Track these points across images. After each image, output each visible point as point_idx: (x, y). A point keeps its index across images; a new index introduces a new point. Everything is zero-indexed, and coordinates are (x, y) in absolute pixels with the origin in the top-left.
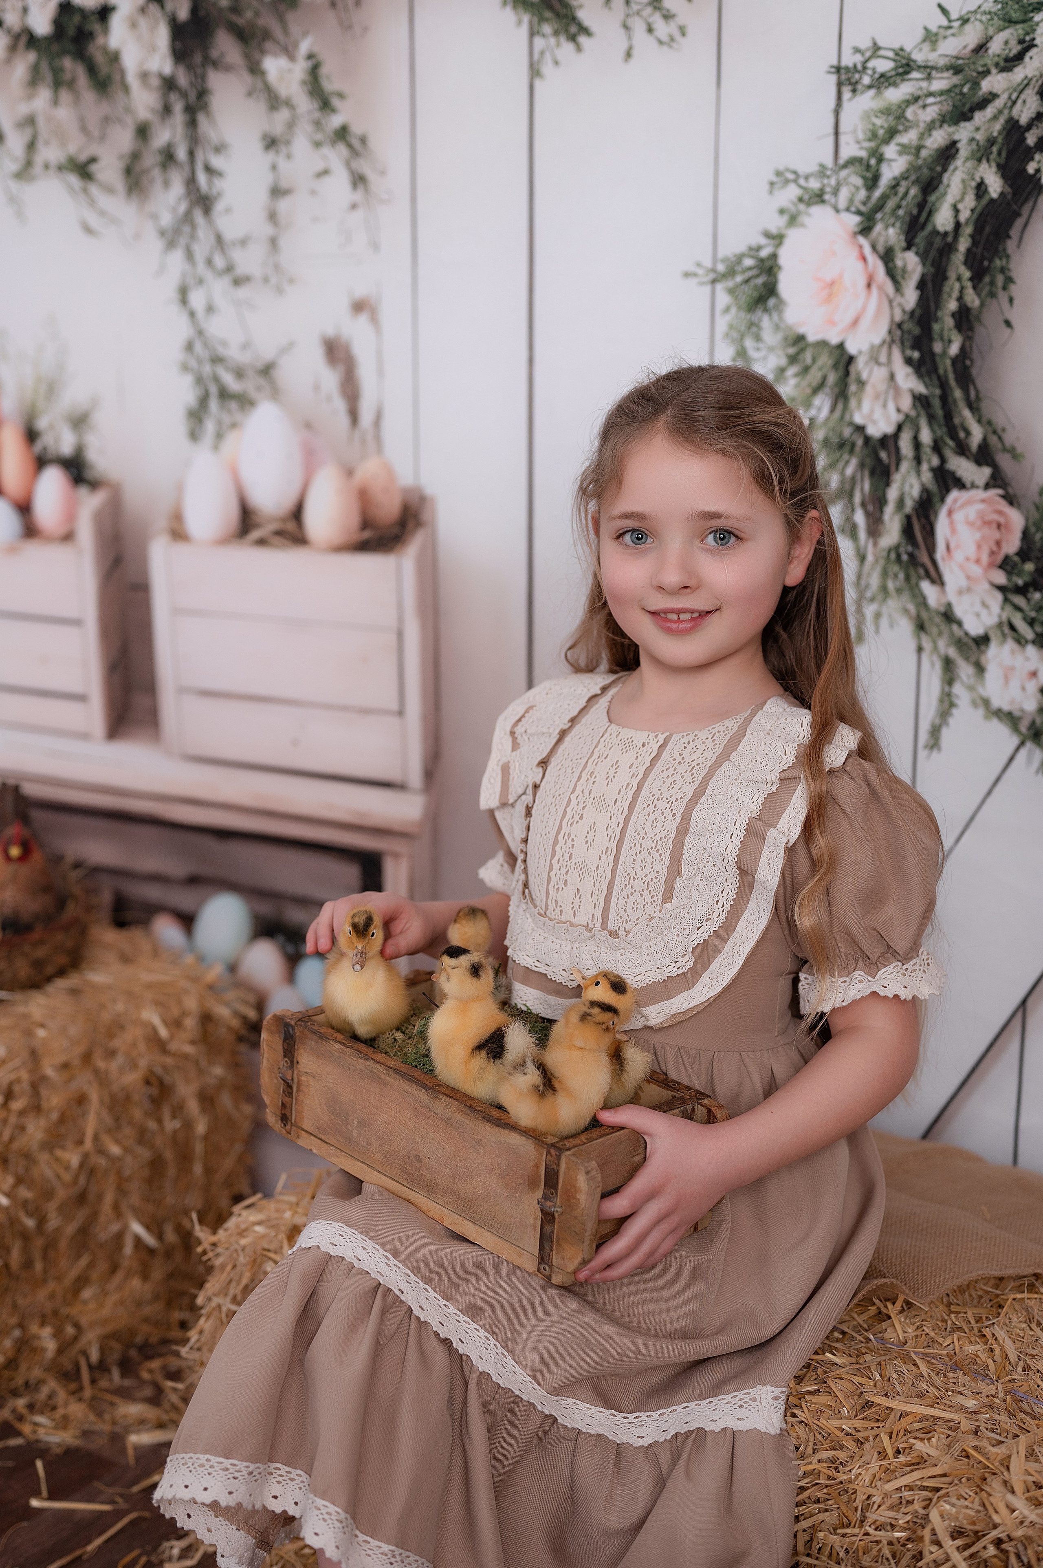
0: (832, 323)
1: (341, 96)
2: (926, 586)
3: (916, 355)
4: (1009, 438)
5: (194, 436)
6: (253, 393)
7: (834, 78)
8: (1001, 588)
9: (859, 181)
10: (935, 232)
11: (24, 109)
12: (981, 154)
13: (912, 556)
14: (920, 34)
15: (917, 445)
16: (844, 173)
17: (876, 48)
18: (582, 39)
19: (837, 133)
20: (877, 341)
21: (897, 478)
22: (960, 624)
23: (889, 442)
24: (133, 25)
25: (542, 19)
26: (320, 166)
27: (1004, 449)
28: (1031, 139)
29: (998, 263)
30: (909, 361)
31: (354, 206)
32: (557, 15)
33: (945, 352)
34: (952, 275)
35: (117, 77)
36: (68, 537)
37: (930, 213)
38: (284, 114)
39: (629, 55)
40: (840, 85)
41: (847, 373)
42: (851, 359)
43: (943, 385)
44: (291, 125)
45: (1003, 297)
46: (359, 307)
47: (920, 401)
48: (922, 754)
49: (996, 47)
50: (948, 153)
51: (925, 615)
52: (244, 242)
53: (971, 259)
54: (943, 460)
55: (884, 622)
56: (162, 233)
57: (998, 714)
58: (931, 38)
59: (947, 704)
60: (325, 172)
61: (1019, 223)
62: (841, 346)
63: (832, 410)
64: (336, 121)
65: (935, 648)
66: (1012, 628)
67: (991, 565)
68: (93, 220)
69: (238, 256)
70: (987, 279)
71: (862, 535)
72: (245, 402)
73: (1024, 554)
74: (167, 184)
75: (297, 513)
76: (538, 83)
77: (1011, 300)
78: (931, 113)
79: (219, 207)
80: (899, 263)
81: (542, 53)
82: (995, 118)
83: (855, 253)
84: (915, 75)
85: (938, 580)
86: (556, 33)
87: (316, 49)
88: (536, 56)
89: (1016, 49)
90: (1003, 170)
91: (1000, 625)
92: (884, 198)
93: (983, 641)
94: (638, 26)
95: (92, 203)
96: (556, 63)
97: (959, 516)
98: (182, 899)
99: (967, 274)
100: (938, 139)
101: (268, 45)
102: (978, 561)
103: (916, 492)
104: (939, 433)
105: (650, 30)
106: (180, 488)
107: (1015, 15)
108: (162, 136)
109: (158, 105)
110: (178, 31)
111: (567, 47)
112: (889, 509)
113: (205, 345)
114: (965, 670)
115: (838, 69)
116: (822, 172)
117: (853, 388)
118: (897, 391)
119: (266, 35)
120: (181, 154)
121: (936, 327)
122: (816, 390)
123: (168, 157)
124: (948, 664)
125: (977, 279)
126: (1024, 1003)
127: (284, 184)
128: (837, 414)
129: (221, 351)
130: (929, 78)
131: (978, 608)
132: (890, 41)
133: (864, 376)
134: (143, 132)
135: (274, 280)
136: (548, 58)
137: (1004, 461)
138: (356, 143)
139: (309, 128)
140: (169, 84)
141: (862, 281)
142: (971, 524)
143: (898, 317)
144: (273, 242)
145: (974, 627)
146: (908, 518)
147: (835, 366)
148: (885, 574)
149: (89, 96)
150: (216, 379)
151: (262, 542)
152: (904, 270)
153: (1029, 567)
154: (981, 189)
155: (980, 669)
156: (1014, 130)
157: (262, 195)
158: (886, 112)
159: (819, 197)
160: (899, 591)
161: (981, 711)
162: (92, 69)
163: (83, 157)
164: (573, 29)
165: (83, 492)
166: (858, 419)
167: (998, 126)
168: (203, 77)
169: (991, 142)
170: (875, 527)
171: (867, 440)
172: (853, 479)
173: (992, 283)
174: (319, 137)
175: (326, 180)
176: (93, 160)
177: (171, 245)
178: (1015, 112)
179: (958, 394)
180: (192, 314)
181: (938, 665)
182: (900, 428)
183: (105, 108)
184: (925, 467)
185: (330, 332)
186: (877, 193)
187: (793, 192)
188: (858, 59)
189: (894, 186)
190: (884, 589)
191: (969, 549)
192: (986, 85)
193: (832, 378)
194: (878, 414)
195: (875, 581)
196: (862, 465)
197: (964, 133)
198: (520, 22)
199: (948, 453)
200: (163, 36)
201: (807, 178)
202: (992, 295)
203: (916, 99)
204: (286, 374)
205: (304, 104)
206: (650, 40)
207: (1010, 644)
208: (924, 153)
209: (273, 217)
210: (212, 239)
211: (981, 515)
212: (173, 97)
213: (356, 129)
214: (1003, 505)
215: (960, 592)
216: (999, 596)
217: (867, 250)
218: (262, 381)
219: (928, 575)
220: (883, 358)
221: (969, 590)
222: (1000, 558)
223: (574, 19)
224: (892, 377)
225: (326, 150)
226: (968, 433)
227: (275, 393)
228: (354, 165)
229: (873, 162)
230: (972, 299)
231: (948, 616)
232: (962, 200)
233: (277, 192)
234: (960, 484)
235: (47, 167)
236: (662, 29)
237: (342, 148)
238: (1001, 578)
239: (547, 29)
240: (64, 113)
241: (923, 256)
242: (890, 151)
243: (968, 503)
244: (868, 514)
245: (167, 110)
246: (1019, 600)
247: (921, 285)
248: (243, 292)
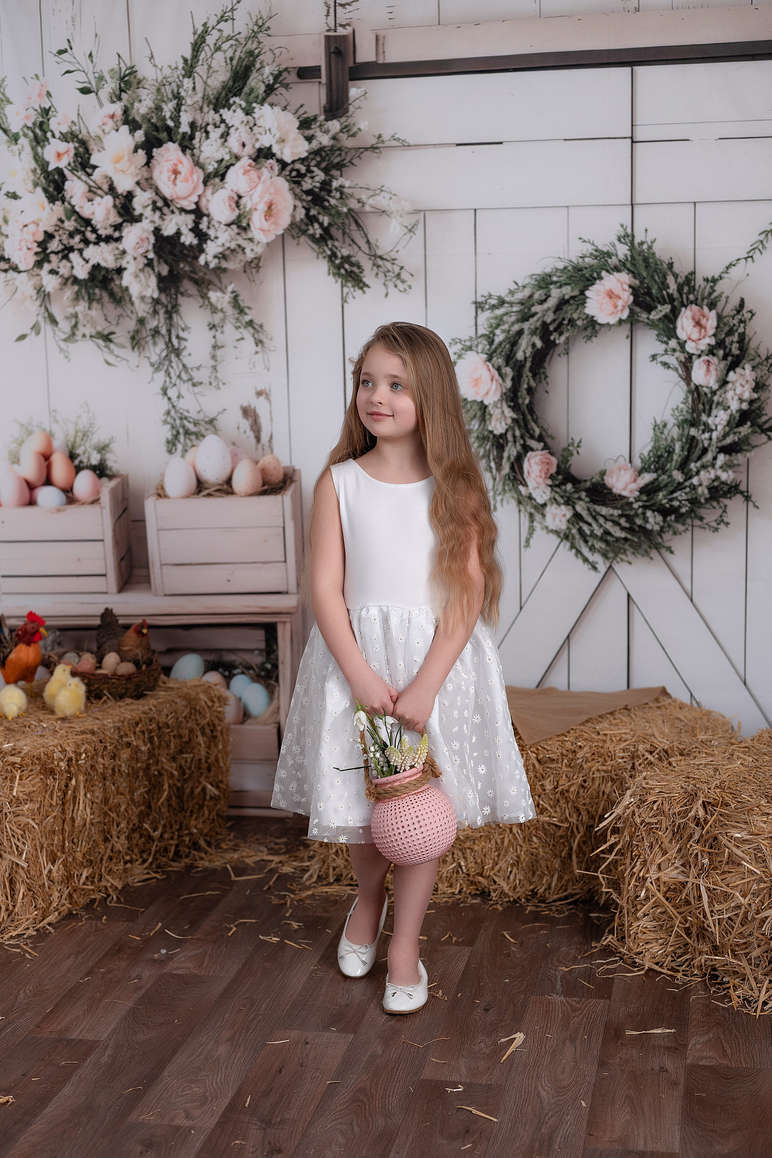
0: (478, 394)
1: (249, 308)
2: (521, 488)
3: (512, 404)
4: (549, 432)
5: (170, 452)
6: (203, 431)
7: (474, 306)
8: (550, 486)
9: (486, 343)
10: (517, 360)
11: (71, 310)
12: (533, 333)
13: (514, 477)
14: (507, 291)
15: (514, 436)
16: (480, 340)
17: (490, 296)
18: (365, 289)
19: (476, 325)
20: (496, 399)
21: (507, 449)
22: (535, 500)
23: (503, 436)
24: (137, 276)
25: (347, 281)
26: (240, 336)
27: (548, 436)
28: (551, 328)
29: (542, 371)
30: (509, 406)
31: (257, 353)
32: (354, 279)
33: (523, 403)
34: (524, 375)
35: (127, 298)
36: (95, 501)
37: (515, 354)
38: (220, 315)
39: (387, 295)
40: (476, 308)
41: (485, 412)
42: (486, 407)
43: (523, 414)
44: (224, 320)
45: (544, 382)
46: (259, 394)
47: (514, 420)
48: (523, 549)
49: (537, 296)
50: (520, 333)
51: (521, 498)
52: (198, 368)
53: (531, 369)
54: (525, 441)
55: (505, 502)
56: (152, 365)
57: (552, 531)
58: (512, 293)
59: (532, 530)
60: (243, 339)
61: (549, 357)
62: (482, 402)
63: (480, 425)
64: (247, 318)
65: (526, 510)
66: (555, 499)
67: (546, 478)
68: (111, 359)
69: (194, 374)
70: (538, 376)
71: (494, 471)
72: (199, 436)
73: (558, 473)
74: (155, 344)
75: (229, 481)
76: (345, 305)
77: (547, 384)
78: (513, 318)
79: (185, 353)
80: (503, 371)
81: (347, 293)
82: (538, 321)
83: (486, 368)
84: (506, 305)
85: (525, 485)
86: (353, 286)
87: (235, 289)
88: (344, 295)
89: (544, 297)
90: (542, 338)
91: (550, 499)
92: (496, 348)
93: (544, 505)
94: (391, 285)
95: (112, 352)
96: (354, 297)
97: (532, 461)
98: (164, 661)
99: (530, 375)
100: (516, 327)
101: (210, 287)
102: (540, 477)
103: (515, 453)
104: (523, 431)
105: (396, 286)
106: (163, 475)
107: (543, 286)
108: (152, 323)
109: (151, 311)
110: (161, 280)
111: (360, 292)
112: (504, 461)
113: (176, 412)
114: (538, 517)
115: (476, 303)
116: (471, 339)
117: (487, 417)
118: (505, 417)
119: (210, 282)
120: (164, 331)
121: (519, 394)
122: (472, 419)
123: (156, 332)
124: (531, 515)
125: (534, 377)
126: (568, 637)
127: (219, 344)
128: (482, 427)
129: (186, 414)
130: (512, 306)
131: (542, 493)
132: (496, 293)
133: (492, 412)
134: (141, 321)
135: (214, 384)
136: (350, 295)
137: (548, 440)
138: (257, 327)
139: (233, 321)
140: (156, 302)
141: (489, 378)
142: (537, 463)
143: (504, 391)
144: (214, 368)
145: (540, 501)
146: (512, 463)
147: (480, 409)
148: (504, 484)
149: (110, 307)
150: (184, 427)
151: (209, 495)
152: (506, 374)
153: (560, 477)
154: (534, 345)
155: (544, 516)
156: (545, 325)
157: (209, 349)
158: (496, 318)
159: (470, 348)
160: (510, 490)
161: (545, 531)
162: (112, 295)
163: (106, 332)
164: (361, 285)
165: (104, 480)
166: (490, 428)
167: (539, 324)
168: (176, 299)
169: (537, 329)
170: (499, 467)
171: (494, 436)
172: (489, 450)
173: (540, 378)
174: (238, 324)
175: (242, 342)
176: (113, 333)
177: (157, 370)
178: (545, 319)
179: (529, 417)
180: (169, 399)
181: (527, 516)
182: (507, 431)
183: (119, 311)
184: (518, 444)
185: (245, 404)
186: (494, 347)
187: (459, 346)
188: (483, 299)
189: (500, 344)
190: (504, 490)
191: (537, 473)
192: (533, 309)
193: (479, 414)
194: (498, 426)
195: (500, 487)
196: (493, 445)
197: (526, 326)
198: (336, 282)
199: (527, 439)
200: (153, 281)
201: (465, 341)
202: (540, 382)
203: (507, 314)
204: (220, 423)
205: (230, 311)
206: (396, 290)
207: (555, 505)
208: (511, 333)
209: (214, 357)
210: (181, 367)
211: (541, 460)
212: (158, 307)
213: (257, 321)
214: (549, 456)
215: (534, 489)
216: (549, 489)
217: (491, 367)
218: (208, 426)
219: (521, 484)
220: (499, 406)
221: (538, 487)
222: (549, 475)
223: (361, 281)
224: (503, 412)
225: (242, 330)
226: (534, 431)
227: (216, 431)
228: (256, 336)
229: (491, 335)
230: (533, 384)
231: (530, 498)
232: (527, 349)
233: (215, 347)
234: (532, 450)
235: (84, 336)
236: (401, 286)
237: (250, 329)
238: (550, 482)
239: (349, 284)
240: (95, 312)
241: (513, 369)
242: (498, 332)
243: (536, 456)
244: (496, 463)
245: (155, 312)
246: (557, 489)
247: (513, 379)
248: (197, 389)
